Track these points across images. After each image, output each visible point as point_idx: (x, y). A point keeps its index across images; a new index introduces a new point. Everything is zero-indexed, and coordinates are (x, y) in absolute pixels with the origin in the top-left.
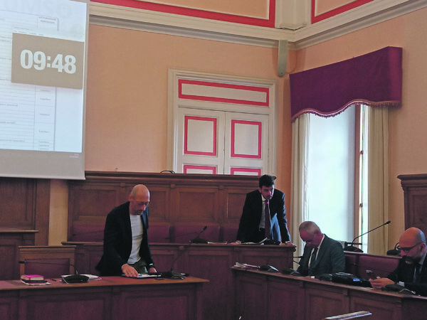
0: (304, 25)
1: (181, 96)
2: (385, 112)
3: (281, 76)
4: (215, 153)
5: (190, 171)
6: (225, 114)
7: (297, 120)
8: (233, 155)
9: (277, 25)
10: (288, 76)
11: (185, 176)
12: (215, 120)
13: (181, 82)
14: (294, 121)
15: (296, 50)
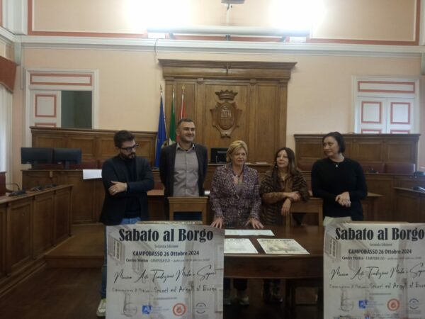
1: (359, 90)
4: (380, 122)
6: (387, 99)
9: (421, 44)
11: (362, 135)
12: (380, 103)
13: (359, 82)
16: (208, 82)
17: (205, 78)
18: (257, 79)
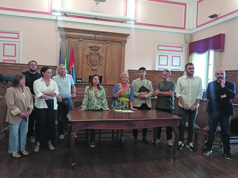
0: (194, 29)
1: (158, 50)
2: (219, 53)
3: (186, 43)
4: (167, 65)
5: (160, 70)
6: (170, 54)
7: (191, 56)
8: (172, 65)
9: (186, 29)
10: (189, 43)
11: (159, 71)
12: (167, 56)
13: (158, 46)
14: (190, 56)
15: (191, 36)
16: (85, 41)
17: (83, 39)
18: (111, 41)
